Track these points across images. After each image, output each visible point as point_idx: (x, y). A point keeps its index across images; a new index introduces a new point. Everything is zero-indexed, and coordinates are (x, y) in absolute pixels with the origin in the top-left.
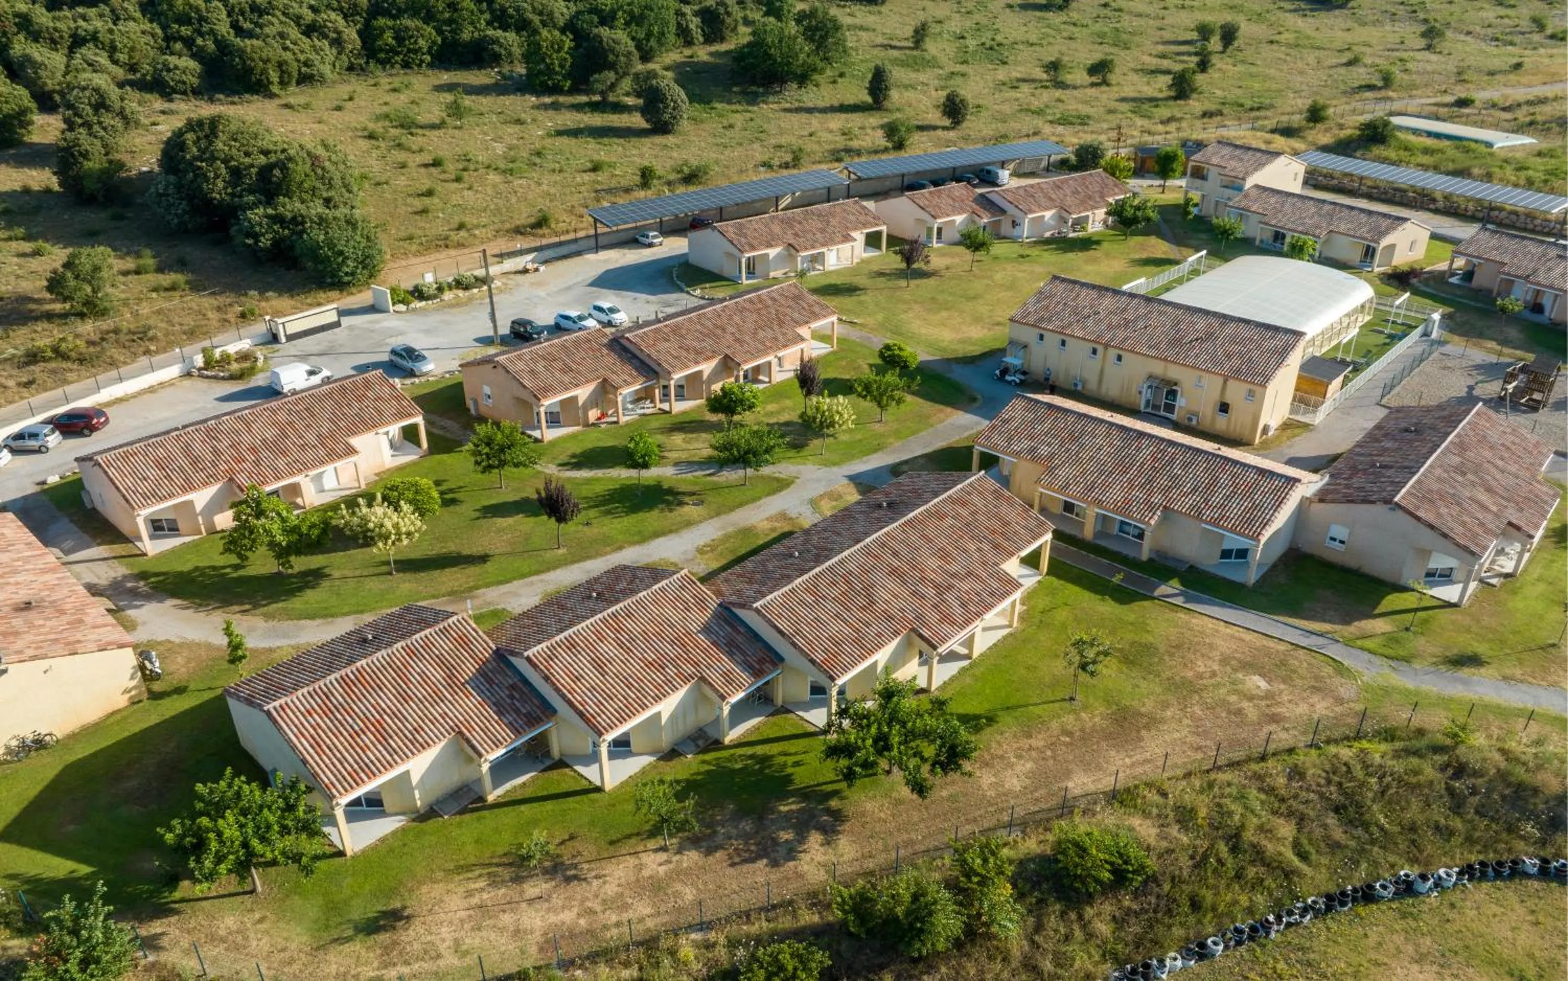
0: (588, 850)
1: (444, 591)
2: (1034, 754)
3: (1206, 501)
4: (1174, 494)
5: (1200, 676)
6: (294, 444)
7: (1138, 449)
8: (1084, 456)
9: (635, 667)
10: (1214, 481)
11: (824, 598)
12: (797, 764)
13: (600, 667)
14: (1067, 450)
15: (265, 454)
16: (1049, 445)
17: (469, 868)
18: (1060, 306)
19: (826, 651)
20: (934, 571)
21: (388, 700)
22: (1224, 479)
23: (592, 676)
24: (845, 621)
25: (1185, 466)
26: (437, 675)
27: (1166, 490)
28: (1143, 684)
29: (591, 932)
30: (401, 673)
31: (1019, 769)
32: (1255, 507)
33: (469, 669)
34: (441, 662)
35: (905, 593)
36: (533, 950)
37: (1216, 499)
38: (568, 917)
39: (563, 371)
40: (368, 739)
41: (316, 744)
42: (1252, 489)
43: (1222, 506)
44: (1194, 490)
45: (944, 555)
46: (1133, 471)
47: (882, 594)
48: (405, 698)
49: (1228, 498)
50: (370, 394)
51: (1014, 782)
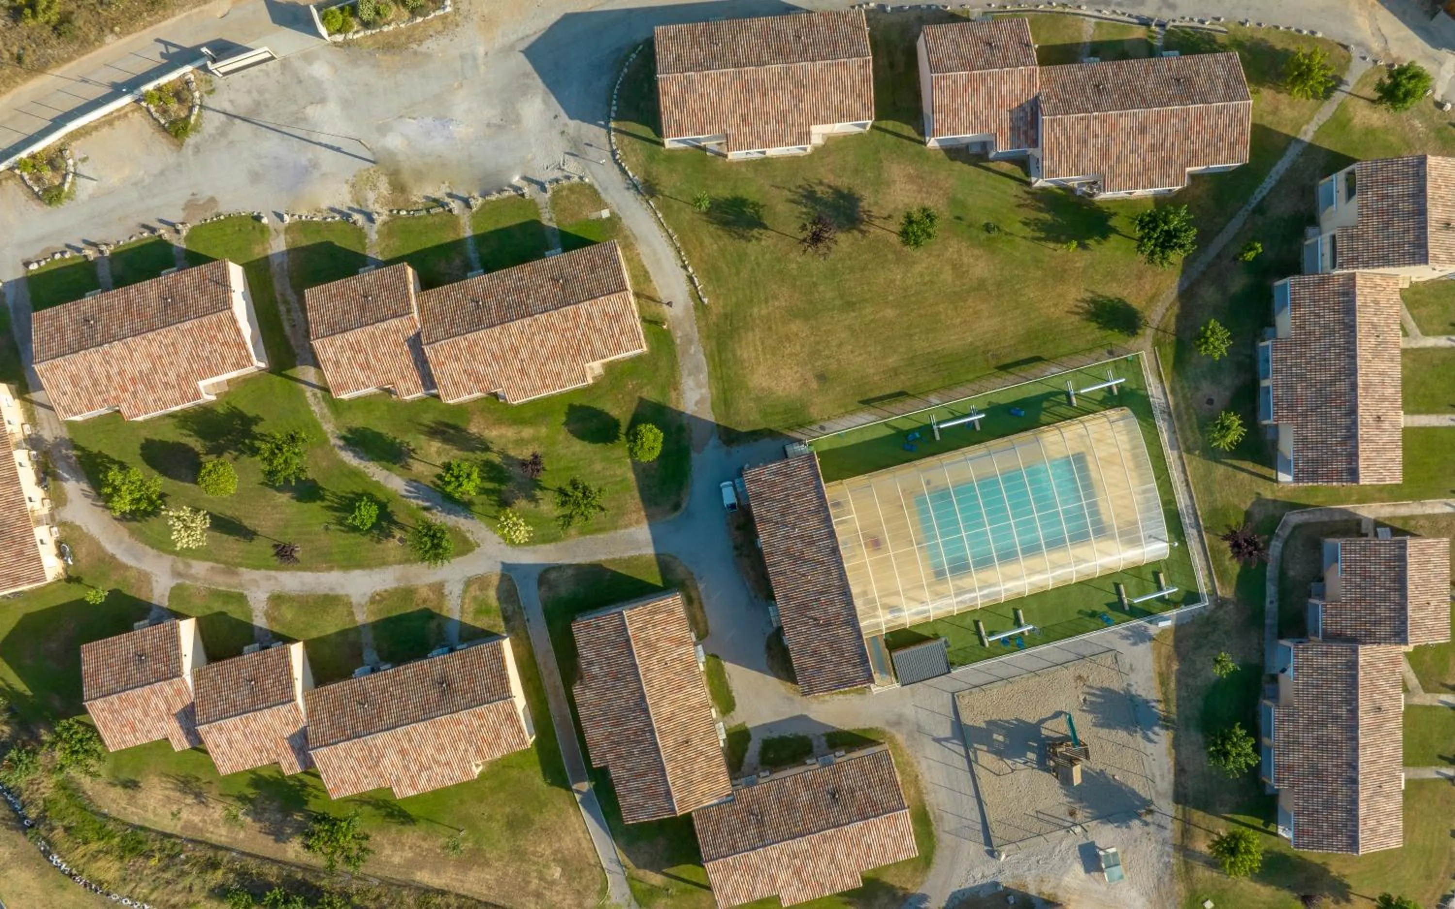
0: (215, 792)
1: (223, 558)
2: (418, 850)
3: (628, 781)
4: (619, 762)
5: (534, 853)
6: (160, 380)
7: (635, 718)
8: (609, 695)
9: (248, 747)
10: (645, 774)
11: (351, 756)
12: (316, 797)
13: (230, 743)
14: (605, 682)
15: (140, 386)
16: (601, 668)
17: (168, 776)
18: (781, 495)
19: (335, 784)
20: (427, 756)
21: (138, 713)
22: (650, 777)
23: (224, 745)
24: (355, 772)
25: (643, 752)
26: (163, 707)
27: (619, 757)
28: (503, 841)
29: (201, 830)
30: (147, 700)
31: (405, 854)
32: (642, 806)
33: (179, 707)
34: (166, 700)
35: (400, 765)
36: (179, 827)
37: (633, 785)
38: (196, 819)
39: (362, 368)
40: (127, 729)
41: (105, 726)
42: (654, 796)
43: (631, 791)
44: (629, 770)
45: (441, 749)
46: (617, 730)
47: (386, 762)
48: (146, 715)
49: (638, 790)
50: (220, 336)
51: (396, 860)
